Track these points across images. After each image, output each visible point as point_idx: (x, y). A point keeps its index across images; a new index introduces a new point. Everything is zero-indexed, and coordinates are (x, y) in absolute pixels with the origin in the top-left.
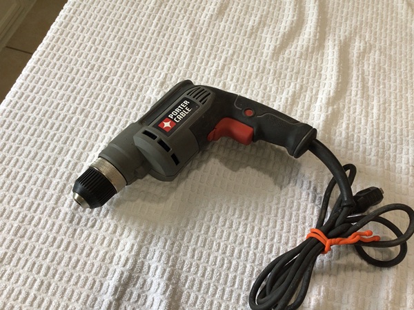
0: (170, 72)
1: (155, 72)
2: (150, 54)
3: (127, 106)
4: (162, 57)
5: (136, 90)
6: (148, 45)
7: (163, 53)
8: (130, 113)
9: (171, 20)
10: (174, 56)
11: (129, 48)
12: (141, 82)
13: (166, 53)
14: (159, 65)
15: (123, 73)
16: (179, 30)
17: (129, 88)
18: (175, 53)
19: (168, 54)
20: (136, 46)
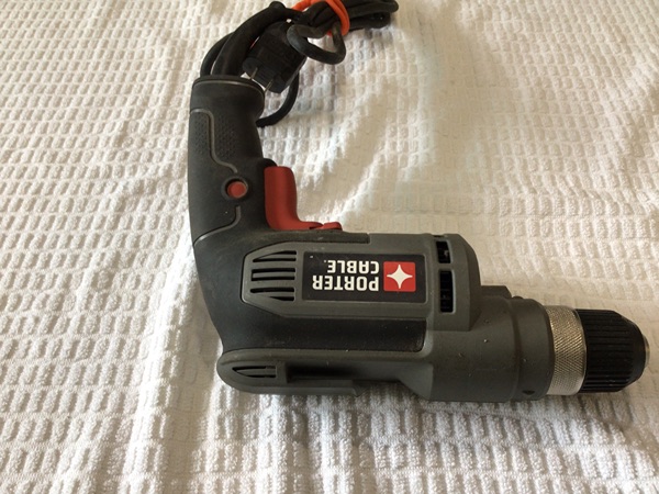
0: (134, 117)
1: (104, 125)
2: (92, 99)
3: (51, 192)
4: (115, 98)
5: (69, 161)
6: (88, 86)
7: (118, 92)
8: (59, 202)
9: (127, 42)
10: (140, 91)
11: (50, 98)
12: (77, 145)
13: (122, 91)
14: (110, 112)
15: (40, 139)
16: (143, 52)
17: (53, 161)
18: (142, 86)
19: (128, 91)
20: (64, 93)
